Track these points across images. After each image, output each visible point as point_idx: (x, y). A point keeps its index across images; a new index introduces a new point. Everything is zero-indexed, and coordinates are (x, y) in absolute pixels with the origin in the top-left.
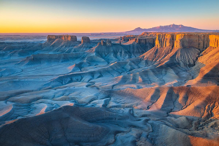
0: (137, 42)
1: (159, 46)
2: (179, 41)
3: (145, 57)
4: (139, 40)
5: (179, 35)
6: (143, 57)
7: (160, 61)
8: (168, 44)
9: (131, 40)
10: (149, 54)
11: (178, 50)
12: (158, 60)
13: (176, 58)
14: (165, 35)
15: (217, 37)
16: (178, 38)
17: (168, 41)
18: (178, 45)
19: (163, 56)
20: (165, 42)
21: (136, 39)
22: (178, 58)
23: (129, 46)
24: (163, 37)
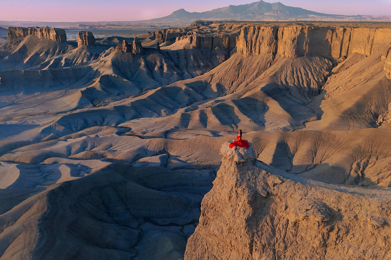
0: (194, 44)
1: (245, 53)
2: (289, 42)
3: (216, 76)
4: (199, 39)
5: (290, 28)
6: (212, 76)
7: (247, 84)
8: (265, 48)
9: (179, 39)
10: (224, 70)
11: (286, 62)
12: (244, 84)
13: (283, 77)
14: (259, 28)
15: (372, 33)
16: (288, 35)
17: (266, 41)
18: (287, 50)
19: (254, 74)
20: (258, 44)
21: (191, 38)
22: (286, 79)
23: (177, 52)
24: (254, 33)
